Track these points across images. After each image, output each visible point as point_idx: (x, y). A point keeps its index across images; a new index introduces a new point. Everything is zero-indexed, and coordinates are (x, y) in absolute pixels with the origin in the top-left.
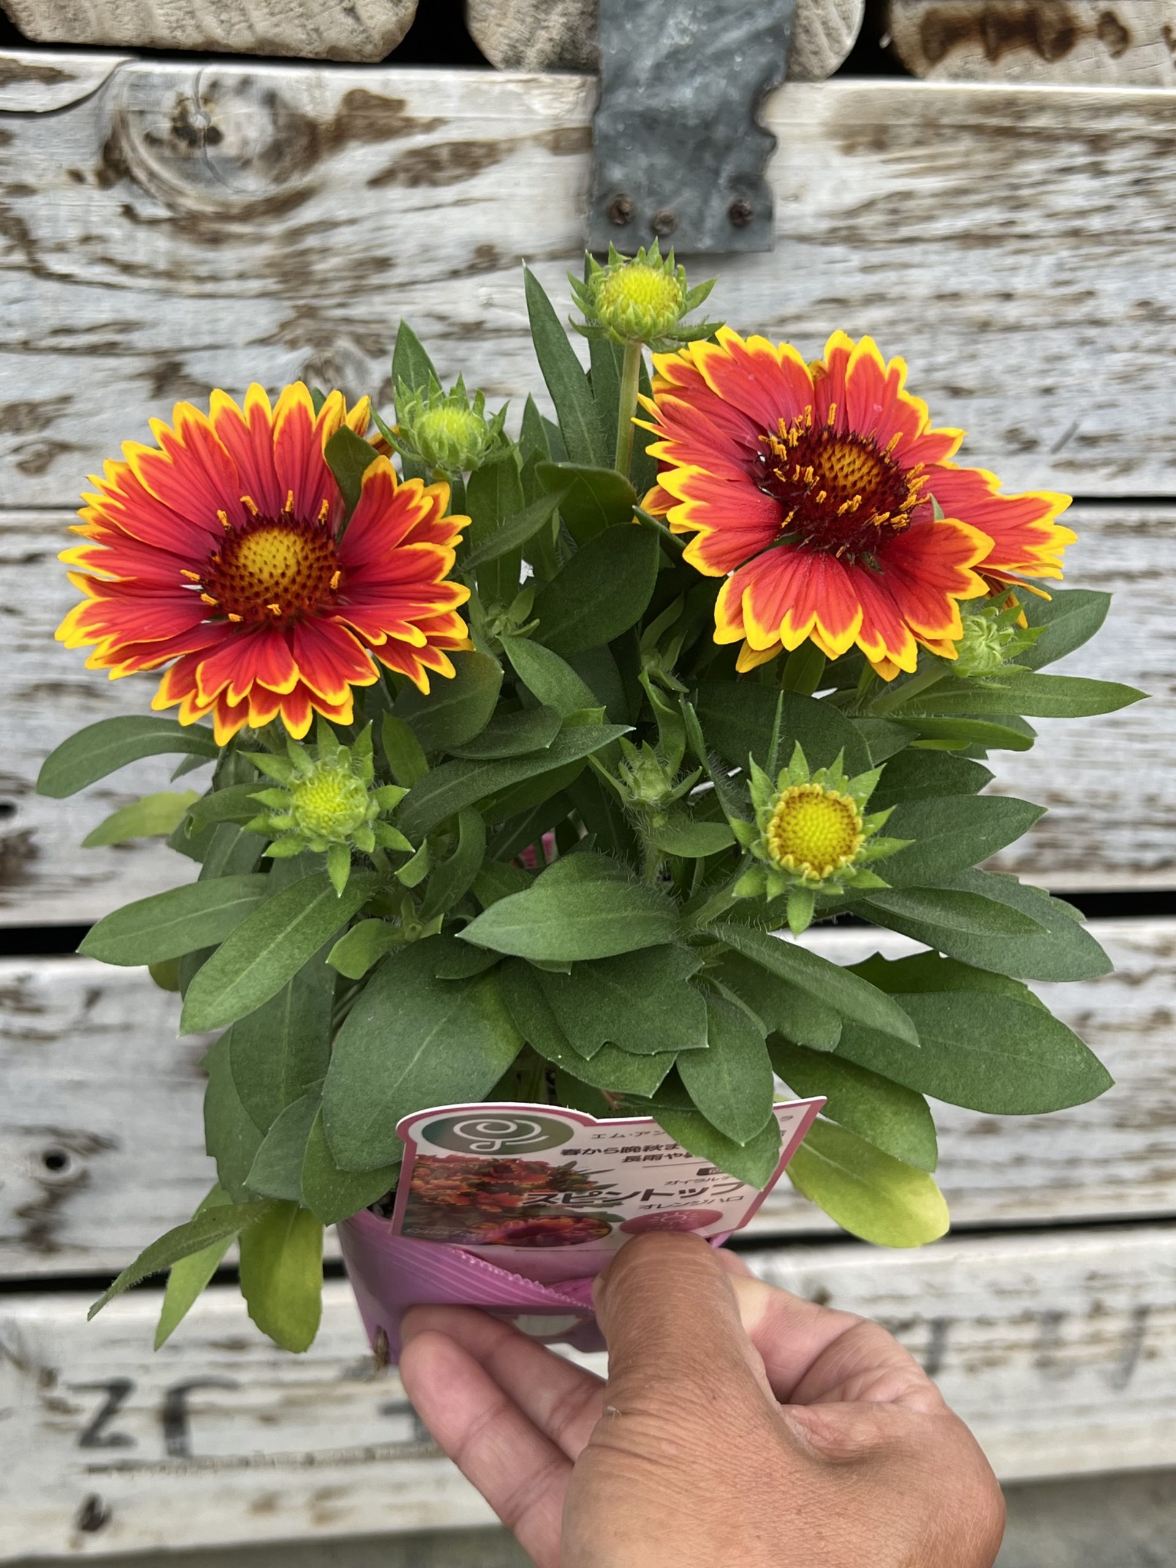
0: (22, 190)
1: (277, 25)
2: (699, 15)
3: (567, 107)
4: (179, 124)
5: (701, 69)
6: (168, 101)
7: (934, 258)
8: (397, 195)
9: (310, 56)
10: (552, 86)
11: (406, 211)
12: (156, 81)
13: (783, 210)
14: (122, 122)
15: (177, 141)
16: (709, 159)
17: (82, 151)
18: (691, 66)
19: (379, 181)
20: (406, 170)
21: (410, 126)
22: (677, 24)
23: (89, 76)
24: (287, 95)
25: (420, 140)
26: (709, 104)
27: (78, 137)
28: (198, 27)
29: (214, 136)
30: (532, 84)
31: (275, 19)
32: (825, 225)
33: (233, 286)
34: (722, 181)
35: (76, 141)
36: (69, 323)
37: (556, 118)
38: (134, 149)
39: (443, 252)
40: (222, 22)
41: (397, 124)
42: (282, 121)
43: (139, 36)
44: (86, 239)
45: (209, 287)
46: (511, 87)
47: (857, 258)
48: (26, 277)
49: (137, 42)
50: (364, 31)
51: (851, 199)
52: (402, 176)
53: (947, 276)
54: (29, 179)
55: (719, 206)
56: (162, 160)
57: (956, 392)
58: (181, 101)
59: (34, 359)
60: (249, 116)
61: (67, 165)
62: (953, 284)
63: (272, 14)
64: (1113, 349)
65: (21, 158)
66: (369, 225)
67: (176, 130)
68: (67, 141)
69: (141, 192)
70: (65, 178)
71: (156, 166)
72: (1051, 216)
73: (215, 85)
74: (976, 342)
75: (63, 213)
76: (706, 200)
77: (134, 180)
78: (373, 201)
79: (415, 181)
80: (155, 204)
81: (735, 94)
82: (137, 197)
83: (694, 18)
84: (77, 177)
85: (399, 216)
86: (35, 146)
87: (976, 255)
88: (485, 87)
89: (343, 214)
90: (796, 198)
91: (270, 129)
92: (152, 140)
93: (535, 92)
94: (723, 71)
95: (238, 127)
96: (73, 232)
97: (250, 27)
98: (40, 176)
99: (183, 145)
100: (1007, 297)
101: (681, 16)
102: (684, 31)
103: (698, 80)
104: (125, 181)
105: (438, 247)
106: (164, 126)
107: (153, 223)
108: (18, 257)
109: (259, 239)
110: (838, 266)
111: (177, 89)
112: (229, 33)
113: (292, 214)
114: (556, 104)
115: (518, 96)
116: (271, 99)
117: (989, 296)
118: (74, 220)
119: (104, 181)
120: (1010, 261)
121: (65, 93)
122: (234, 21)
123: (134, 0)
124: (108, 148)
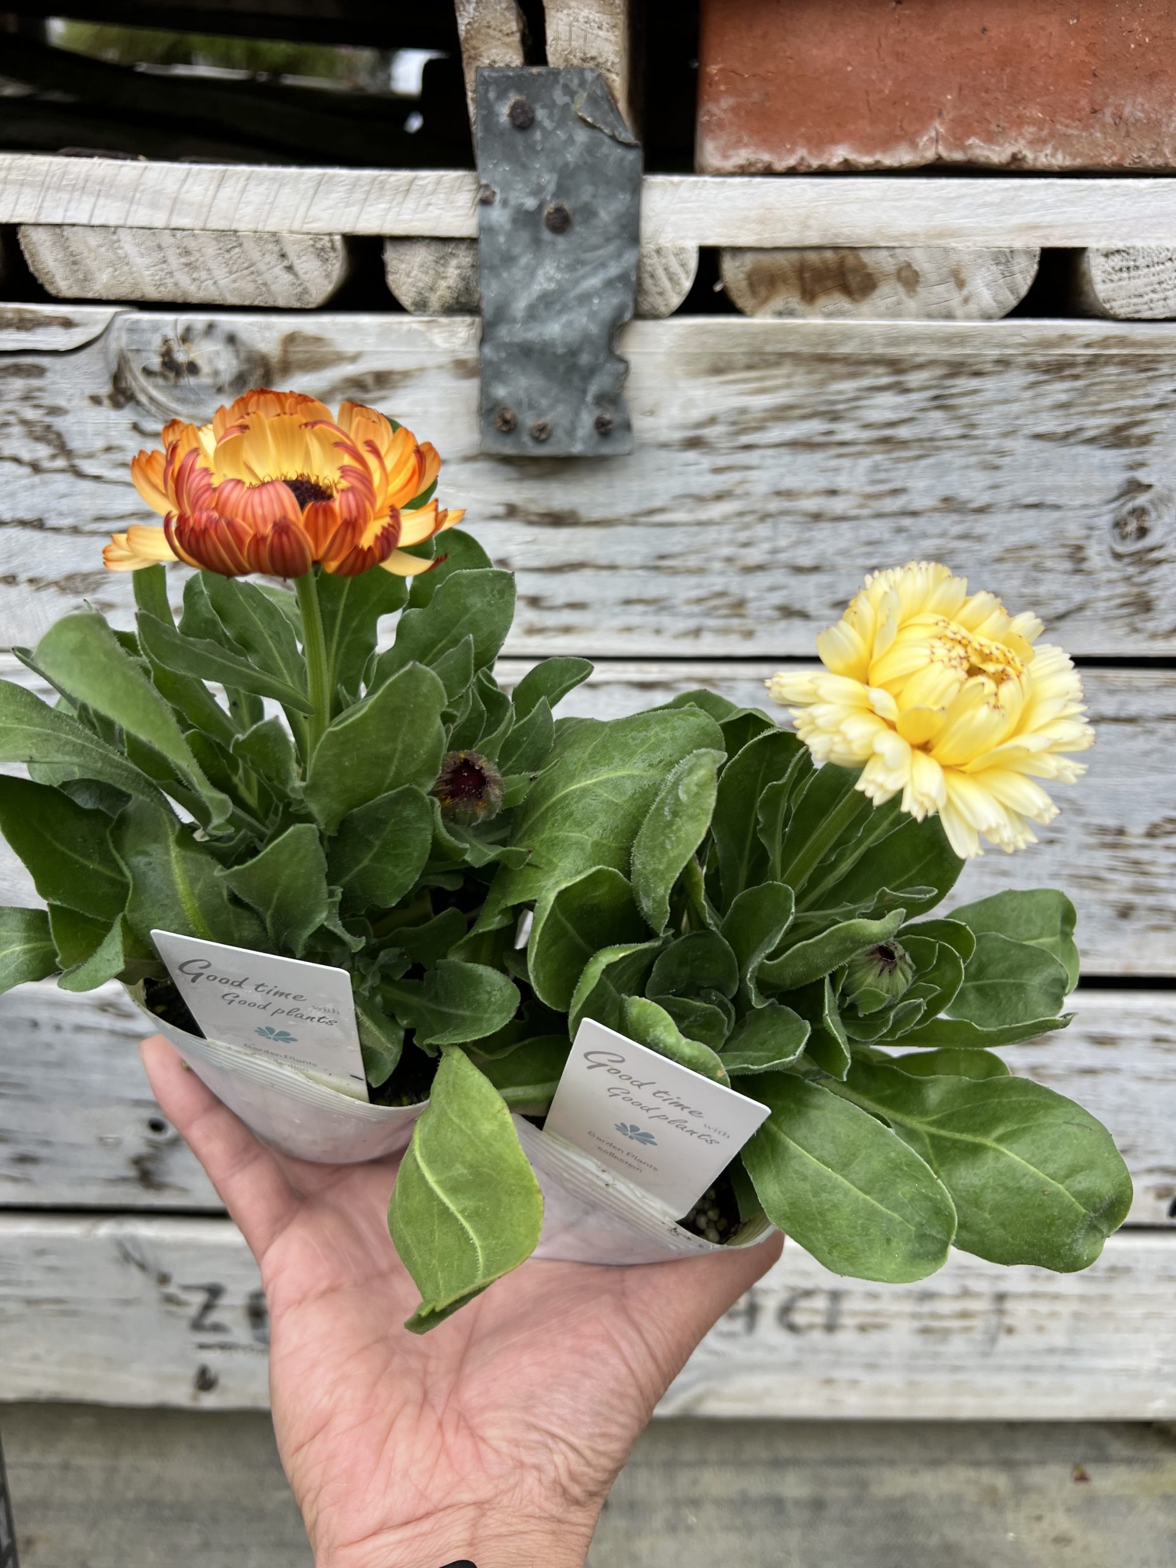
0: (55, 411)
1: (234, 281)
2: (562, 266)
3: (460, 342)
4: (166, 359)
5: (566, 308)
6: (156, 342)
7: (769, 462)
9: (262, 304)
10: (448, 325)
12: (145, 326)
13: (640, 423)
14: (124, 359)
15: (166, 372)
16: (576, 380)
17: (98, 380)
18: (558, 307)
20: (343, 392)
21: (340, 358)
22: (545, 274)
23: (96, 322)
24: (243, 336)
25: (349, 370)
26: (573, 336)
27: (93, 369)
28: (176, 284)
29: (193, 368)
30: (433, 324)
31: (233, 276)
32: (678, 435)
34: (589, 398)
35: (92, 373)
36: (104, 513)
37: (455, 351)
38: (136, 379)
40: (194, 280)
42: (243, 355)
43: (133, 292)
44: (109, 449)
46: (418, 326)
47: (707, 461)
48: (69, 478)
49: (133, 297)
50: (300, 285)
51: (698, 414)
53: (782, 476)
54: (62, 402)
55: (587, 420)
56: (156, 387)
57: (799, 570)
58: (166, 341)
59: (81, 541)
60: (218, 353)
61: (88, 391)
62: (789, 483)
63: (231, 273)
64: (925, 536)
65: (53, 386)
67: (164, 364)
68: (85, 373)
69: (144, 412)
70: (87, 403)
71: (155, 393)
72: (867, 426)
73: (188, 330)
74: (810, 530)
75: (90, 429)
76: (577, 414)
77: (138, 403)
80: (154, 421)
81: (594, 329)
82: (144, 416)
83: (558, 268)
86: (62, 378)
87: (805, 459)
88: (396, 327)
90: (652, 413)
91: (235, 362)
92: (148, 372)
93: (436, 330)
94: (584, 310)
95: (210, 361)
96: (99, 443)
97: (215, 283)
98: (69, 400)
99: (172, 375)
100: (833, 493)
101: (548, 268)
102: (550, 279)
103: (564, 318)
104: (131, 404)
106: (155, 362)
107: (152, 434)
108: (61, 463)
110: (693, 468)
111: (161, 332)
112: (199, 288)
114: (453, 340)
115: (421, 333)
116: (232, 339)
117: (817, 493)
118: (97, 434)
119: (117, 405)
120: (834, 463)
121: (79, 336)
122: (203, 278)
123: (127, 264)
124: (117, 378)
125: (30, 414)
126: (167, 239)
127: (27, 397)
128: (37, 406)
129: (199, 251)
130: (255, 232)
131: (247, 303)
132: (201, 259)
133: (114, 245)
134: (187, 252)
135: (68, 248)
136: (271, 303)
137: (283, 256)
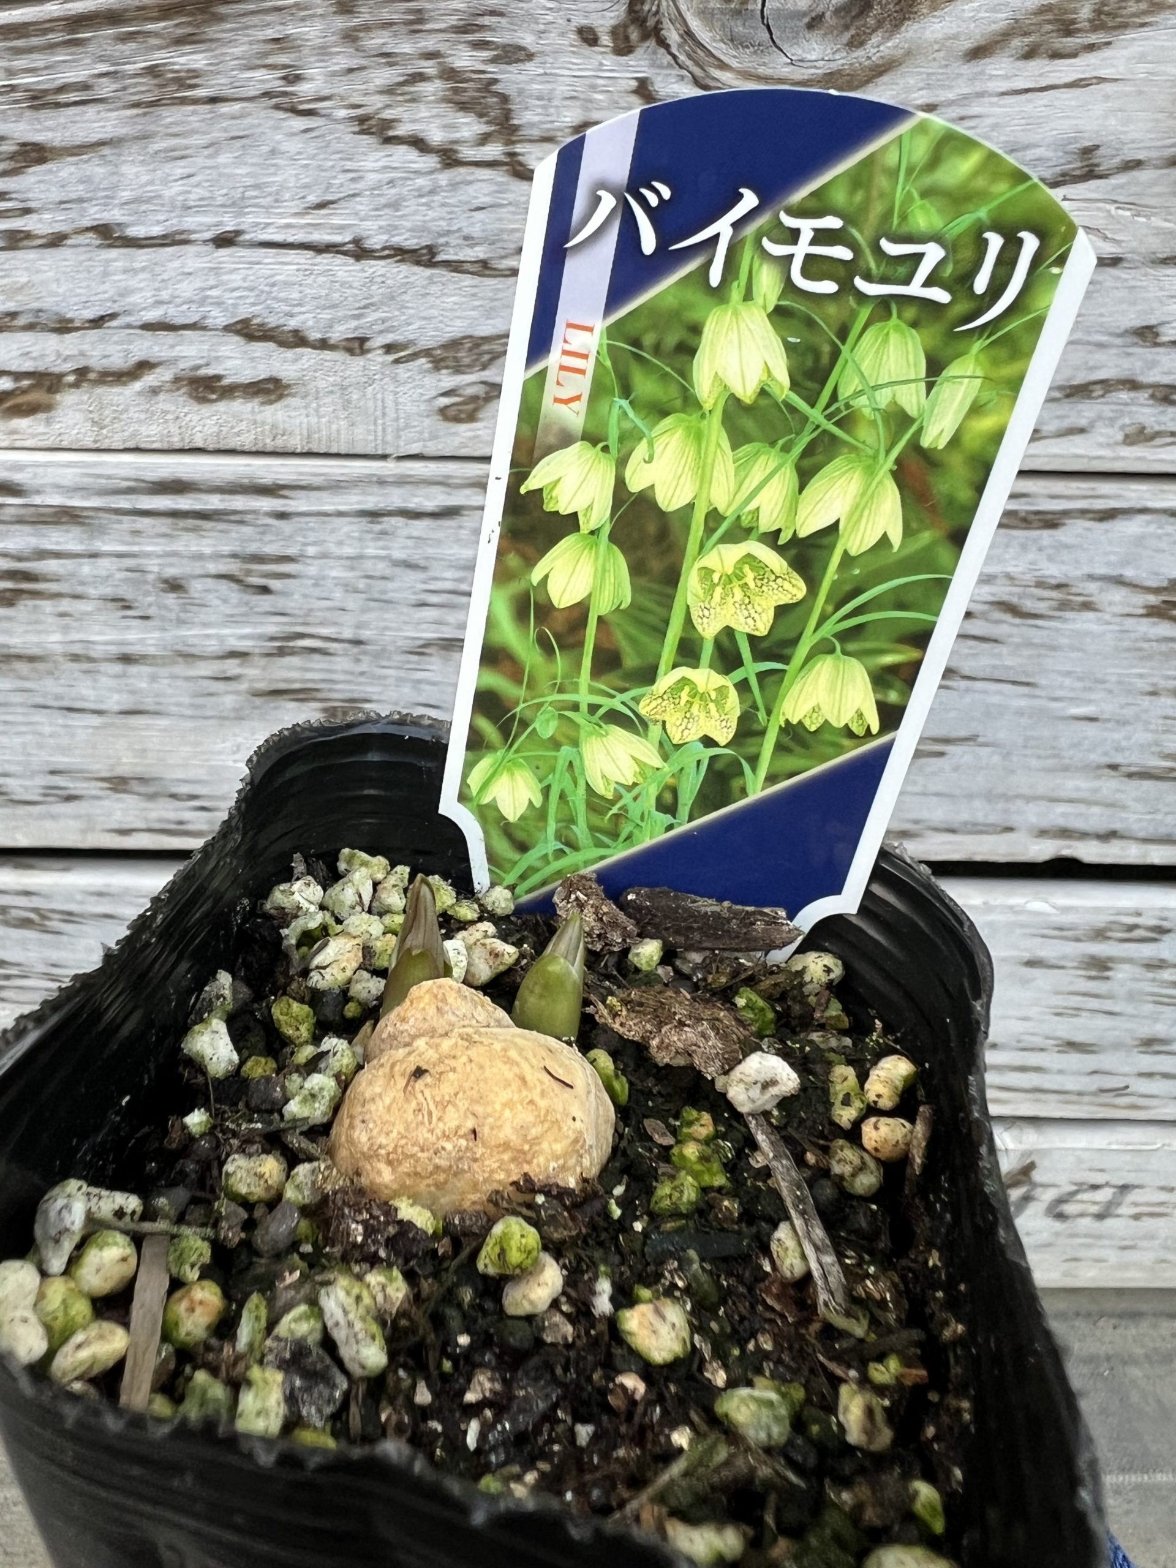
125: (463, 58)
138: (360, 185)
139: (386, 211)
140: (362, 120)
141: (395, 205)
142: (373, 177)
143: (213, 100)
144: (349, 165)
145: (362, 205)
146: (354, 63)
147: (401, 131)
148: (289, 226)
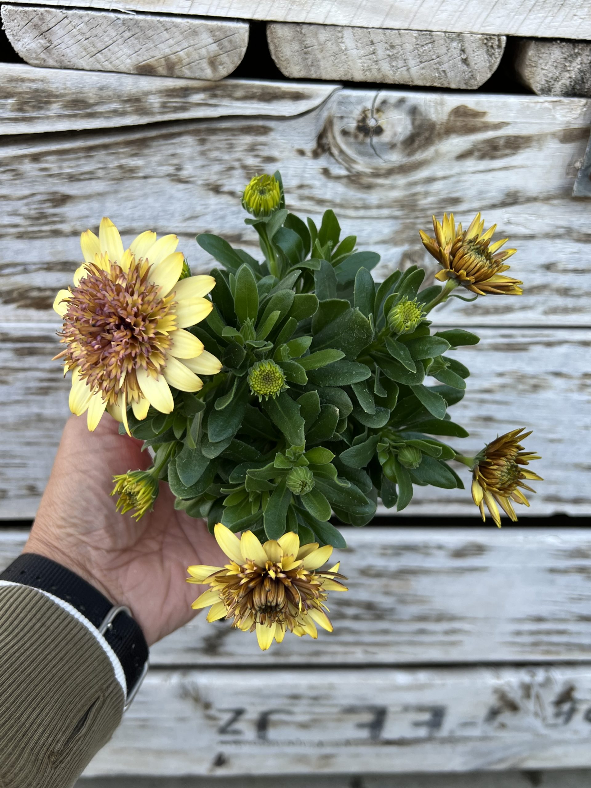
0: (270, 160)
1: (423, 68)
3: (575, 116)
4: (361, 124)
6: (357, 113)
8: (471, 164)
9: (439, 85)
10: (568, 104)
11: (474, 173)
12: (353, 100)
14: (330, 123)
15: (358, 133)
17: (306, 138)
19: (463, 156)
20: (479, 150)
21: (486, 127)
23: (317, 96)
24: (423, 108)
25: (490, 134)
27: (305, 130)
28: (379, 70)
29: (379, 131)
30: (558, 103)
31: (422, 65)
33: (374, 212)
35: (304, 133)
37: (568, 123)
38: (334, 138)
39: (489, 195)
40: (393, 67)
41: (479, 125)
42: (417, 123)
43: (345, 75)
44: (301, 187)
45: (362, 213)
46: (546, 104)
49: (344, 78)
50: (470, 72)
52: (476, 154)
54: (275, 153)
56: (348, 144)
58: (364, 112)
60: (400, 120)
61: (297, 147)
63: (421, 62)
65: (273, 142)
66: (453, 180)
67: (359, 128)
68: (299, 133)
69: (334, 161)
70: (294, 154)
71: (344, 147)
73: (384, 102)
75: (291, 172)
77: (332, 154)
78: (457, 167)
79: (482, 157)
80: (340, 168)
82: (332, 163)
84: (302, 153)
85: (471, 175)
86: (282, 135)
88: (532, 105)
89: (440, 174)
91: (410, 127)
92: (345, 133)
93: (558, 108)
95: (393, 126)
96: (294, 182)
97: (408, 70)
98: (282, 152)
99: (361, 136)
104: (327, 154)
105: (488, 192)
106: (352, 125)
107: (338, 178)
109: (392, 187)
111: (364, 104)
112: (395, 73)
113: (412, 174)
114: (569, 115)
115: (549, 110)
116: (414, 111)
118: (298, 176)
119: (316, 155)
121: (303, 106)
122: (399, 66)
123: (346, 54)
124: (321, 137)
125: (251, 161)
126: (378, 37)
127: (252, 149)
128: (257, 156)
129: (401, 45)
130: (445, 32)
131: (428, 84)
132: (401, 52)
133: (338, 40)
134: (392, 47)
135: (304, 41)
136: (446, 85)
137: (463, 51)
138: (208, 210)
139: (219, 221)
140: (208, 185)
141: (223, 218)
142: (213, 207)
143: (145, 177)
144: (203, 202)
145: (209, 218)
146: (205, 163)
147: (226, 189)
148: (177, 227)
